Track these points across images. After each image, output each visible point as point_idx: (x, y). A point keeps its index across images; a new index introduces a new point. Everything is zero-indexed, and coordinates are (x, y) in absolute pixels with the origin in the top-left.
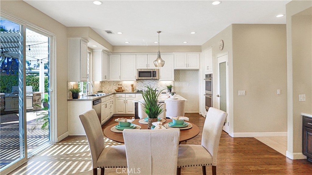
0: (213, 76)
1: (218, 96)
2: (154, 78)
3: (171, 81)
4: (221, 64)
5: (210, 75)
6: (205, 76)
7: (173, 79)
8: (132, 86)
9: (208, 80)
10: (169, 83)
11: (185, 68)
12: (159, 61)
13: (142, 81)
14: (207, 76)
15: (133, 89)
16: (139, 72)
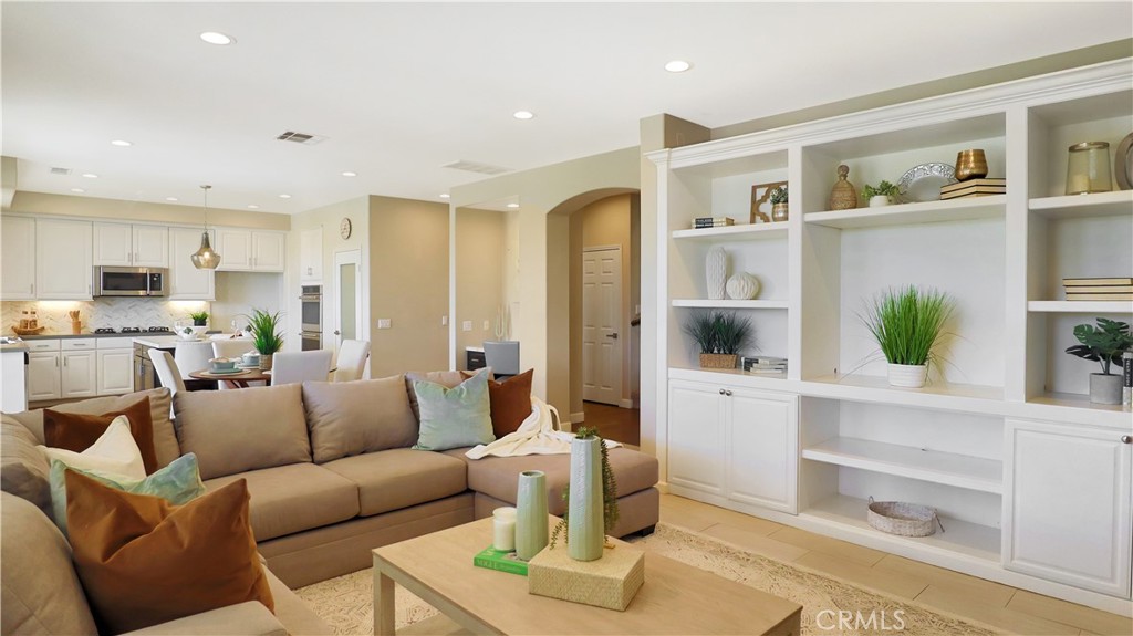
0: (325, 293)
1: (337, 333)
2: (154, 293)
3: (203, 303)
4: (344, 268)
5: (316, 289)
6: (301, 290)
7: (211, 295)
8: (75, 315)
9: (311, 298)
10: (198, 307)
11: (245, 267)
12: (207, 255)
13: (108, 300)
14: (306, 290)
15: (78, 325)
16: (104, 274)
